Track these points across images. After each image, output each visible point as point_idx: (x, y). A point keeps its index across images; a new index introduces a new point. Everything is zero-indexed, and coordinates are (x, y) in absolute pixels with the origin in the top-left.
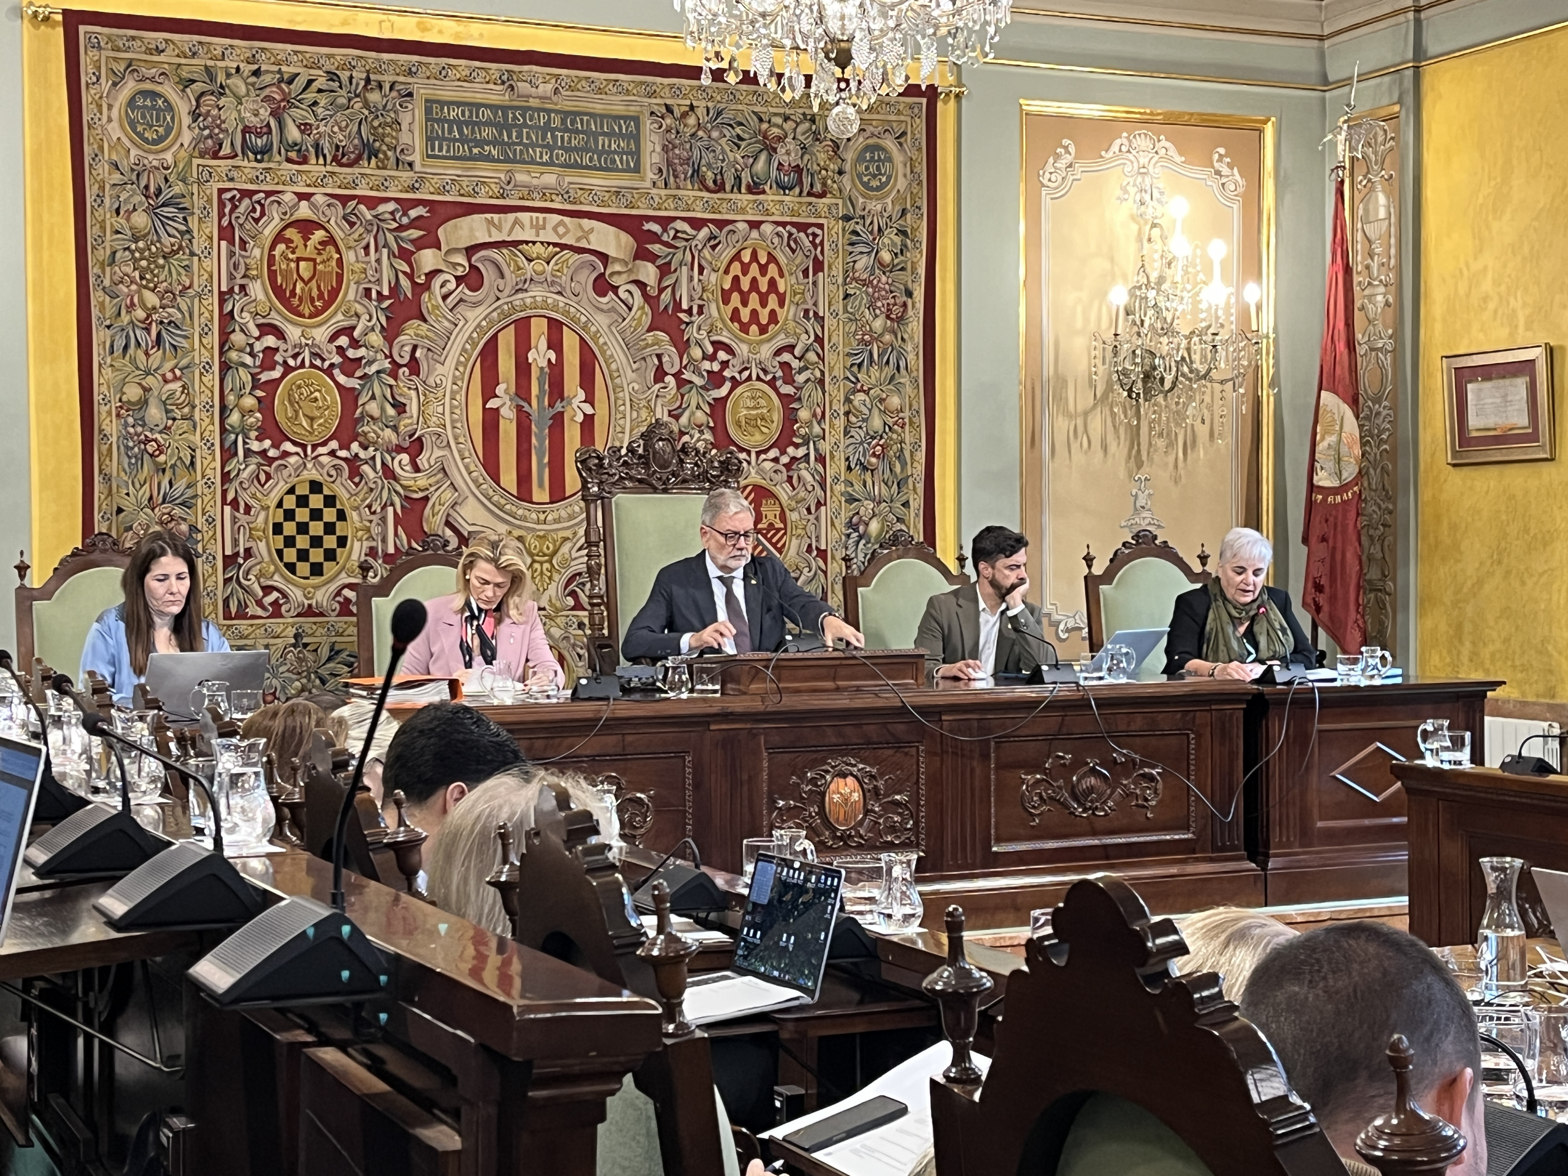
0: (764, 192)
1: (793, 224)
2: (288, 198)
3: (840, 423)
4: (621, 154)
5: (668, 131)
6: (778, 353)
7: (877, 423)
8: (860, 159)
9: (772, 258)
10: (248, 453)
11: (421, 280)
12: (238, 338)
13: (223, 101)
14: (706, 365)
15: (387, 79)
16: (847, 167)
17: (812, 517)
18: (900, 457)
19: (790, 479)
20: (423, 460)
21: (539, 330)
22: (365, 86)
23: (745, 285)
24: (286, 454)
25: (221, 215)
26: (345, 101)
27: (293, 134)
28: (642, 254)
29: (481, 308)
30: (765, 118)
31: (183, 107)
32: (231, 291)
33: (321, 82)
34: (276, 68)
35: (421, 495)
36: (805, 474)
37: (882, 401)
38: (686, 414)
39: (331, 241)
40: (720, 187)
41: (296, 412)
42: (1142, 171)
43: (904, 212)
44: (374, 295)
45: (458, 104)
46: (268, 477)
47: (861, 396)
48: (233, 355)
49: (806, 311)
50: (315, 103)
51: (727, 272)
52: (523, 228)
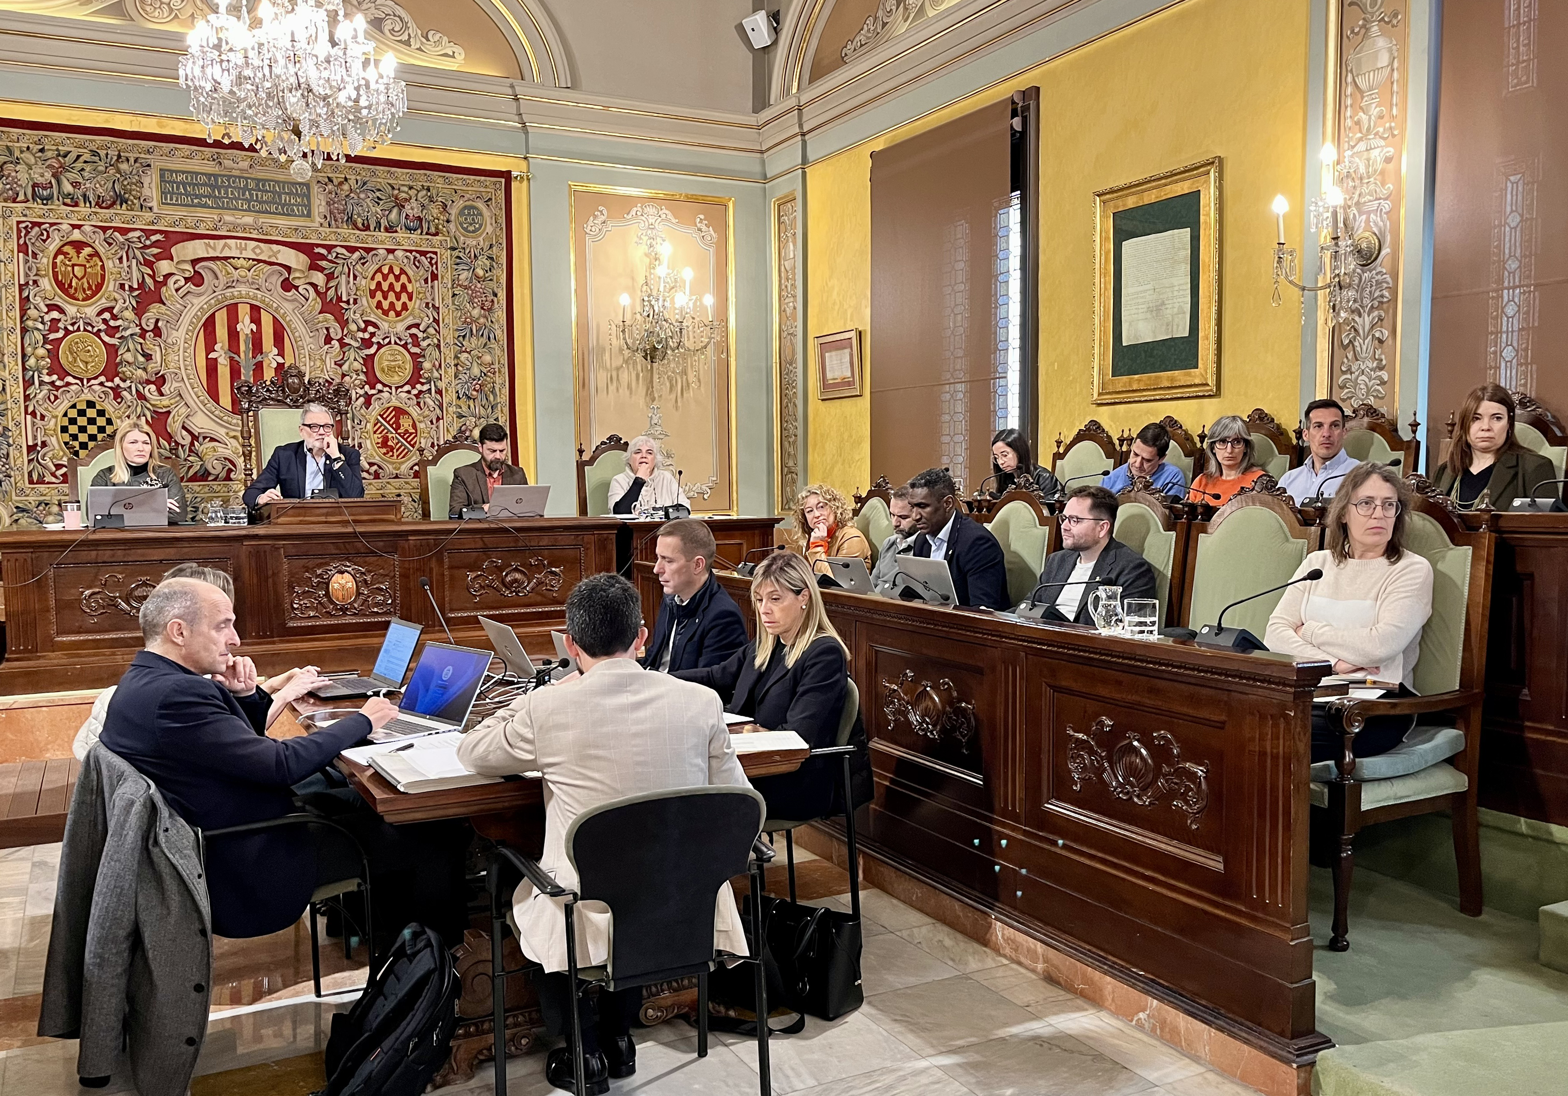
0: (396, 232)
1: (417, 251)
2: (65, 227)
3: (452, 371)
4: (298, 205)
5: (330, 193)
6: (409, 328)
7: (476, 371)
8: (461, 213)
9: (402, 271)
10: (42, 383)
11: (161, 279)
12: (32, 312)
13: (18, 168)
14: (360, 335)
15: (132, 157)
16: (452, 218)
17: (434, 427)
18: (493, 392)
19: (418, 404)
20: (165, 389)
21: (244, 312)
22: (117, 160)
23: (385, 286)
24: (68, 384)
25: (19, 238)
26: (103, 169)
27: (68, 188)
28: (313, 267)
29: (203, 298)
30: (396, 187)
32: (27, 284)
33: (87, 157)
34: (54, 148)
35: (165, 410)
36: (428, 400)
37: (479, 358)
38: (347, 364)
39: (96, 254)
40: (367, 228)
41: (75, 359)
42: (651, 227)
43: (491, 246)
44: (127, 287)
45: (183, 172)
46: (56, 398)
47: (466, 355)
48: (30, 323)
49: (427, 304)
50: (83, 170)
51: (373, 278)
52: (231, 248)
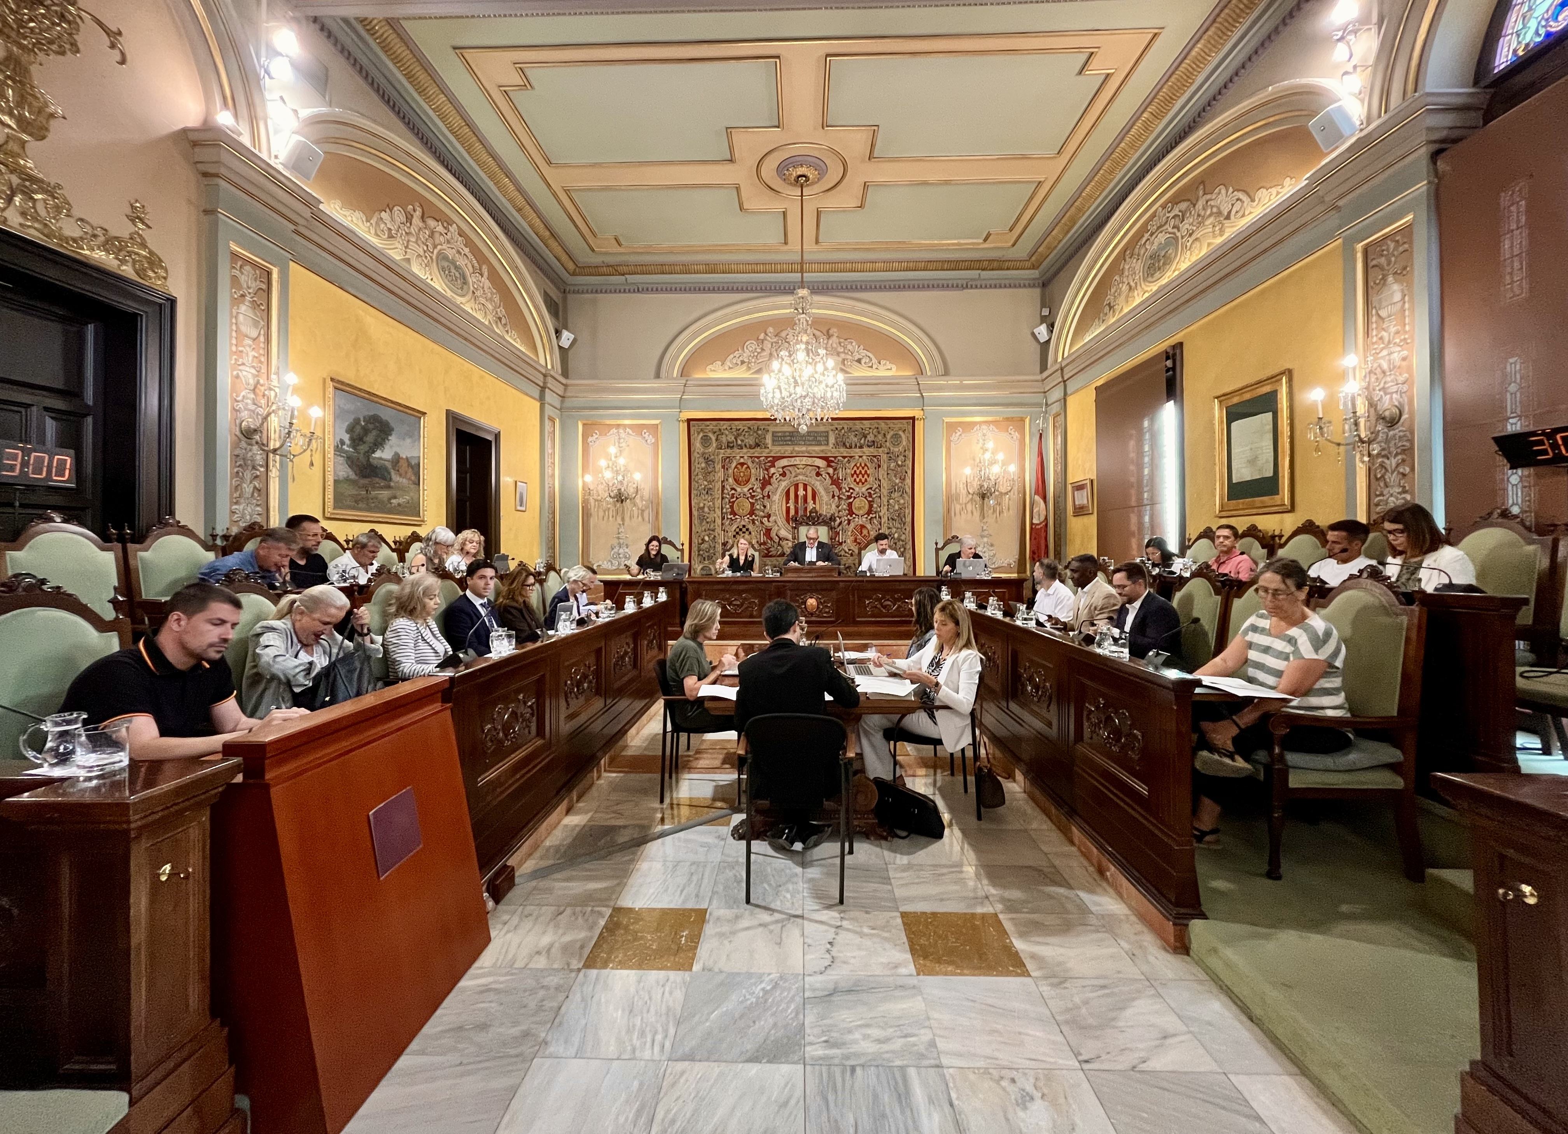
0: (863, 448)
1: (872, 456)
2: (738, 457)
3: (886, 507)
4: (824, 441)
5: (837, 434)
6: (867, 489)
8: (892, 437)
9: (866, 465)
10: (727, 518)
11: (771, 475)
12: (726, 491)
13: (723, 436)
14: (847, 493)
15: (762, 428)
16: (888, 440)
18: (904, 518)
19: (870, 522)
20: (771, 519)
21: (801, 486)
22: (757, 430)
23: (858, 472)
25: (722, 463)
27: (739, 442)
28: (829, 466)
29: (786, 481)
30: (864, 429)
31: (714, 438)
32: (724, 480)
33: (747, 430)
34: (736, 427)
35: (770, 528)
36: (874, 521)
37: (898, 501)
38: (841, 506)
39: (748, 467)
40: (851, 447)
41: (739, 508)
42: (984, 435)
43: (905, 451)
44: (759, 479)
46: (732, 524)
47: (892, 500)
48: (725, 495)
49: (876, 478)
50: (745, 435)
51: (853, 469)
52: (797, 461)
